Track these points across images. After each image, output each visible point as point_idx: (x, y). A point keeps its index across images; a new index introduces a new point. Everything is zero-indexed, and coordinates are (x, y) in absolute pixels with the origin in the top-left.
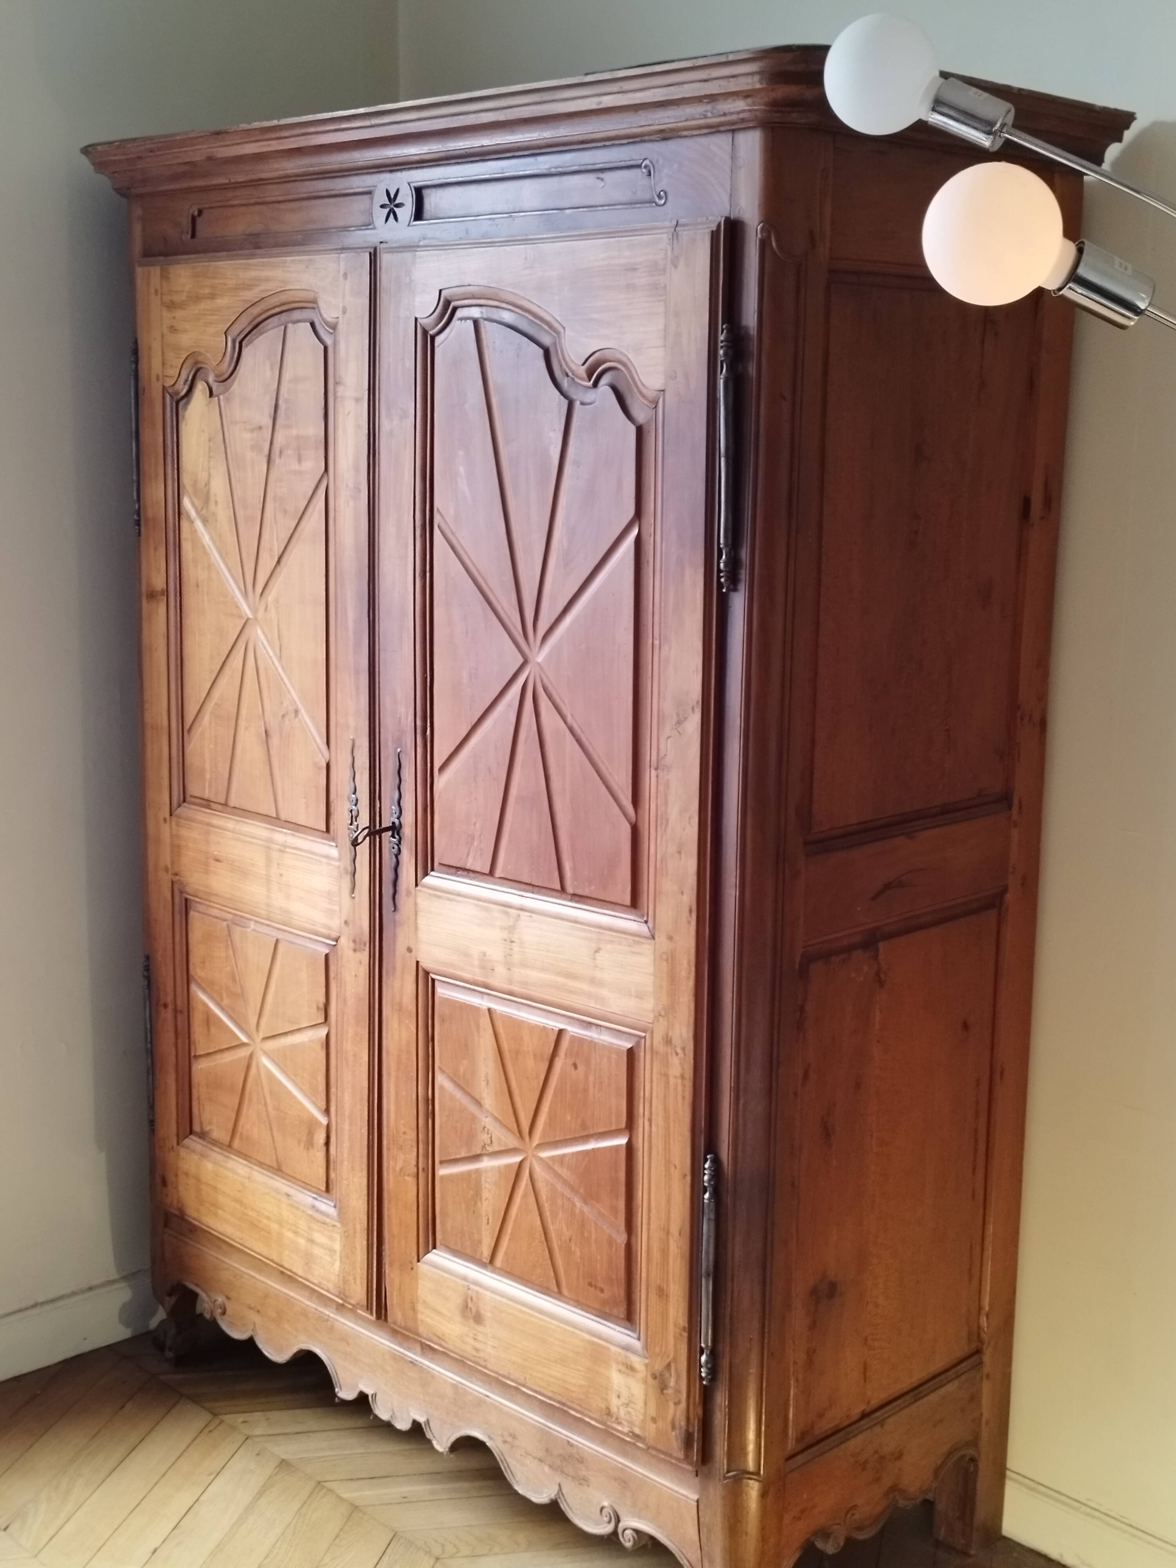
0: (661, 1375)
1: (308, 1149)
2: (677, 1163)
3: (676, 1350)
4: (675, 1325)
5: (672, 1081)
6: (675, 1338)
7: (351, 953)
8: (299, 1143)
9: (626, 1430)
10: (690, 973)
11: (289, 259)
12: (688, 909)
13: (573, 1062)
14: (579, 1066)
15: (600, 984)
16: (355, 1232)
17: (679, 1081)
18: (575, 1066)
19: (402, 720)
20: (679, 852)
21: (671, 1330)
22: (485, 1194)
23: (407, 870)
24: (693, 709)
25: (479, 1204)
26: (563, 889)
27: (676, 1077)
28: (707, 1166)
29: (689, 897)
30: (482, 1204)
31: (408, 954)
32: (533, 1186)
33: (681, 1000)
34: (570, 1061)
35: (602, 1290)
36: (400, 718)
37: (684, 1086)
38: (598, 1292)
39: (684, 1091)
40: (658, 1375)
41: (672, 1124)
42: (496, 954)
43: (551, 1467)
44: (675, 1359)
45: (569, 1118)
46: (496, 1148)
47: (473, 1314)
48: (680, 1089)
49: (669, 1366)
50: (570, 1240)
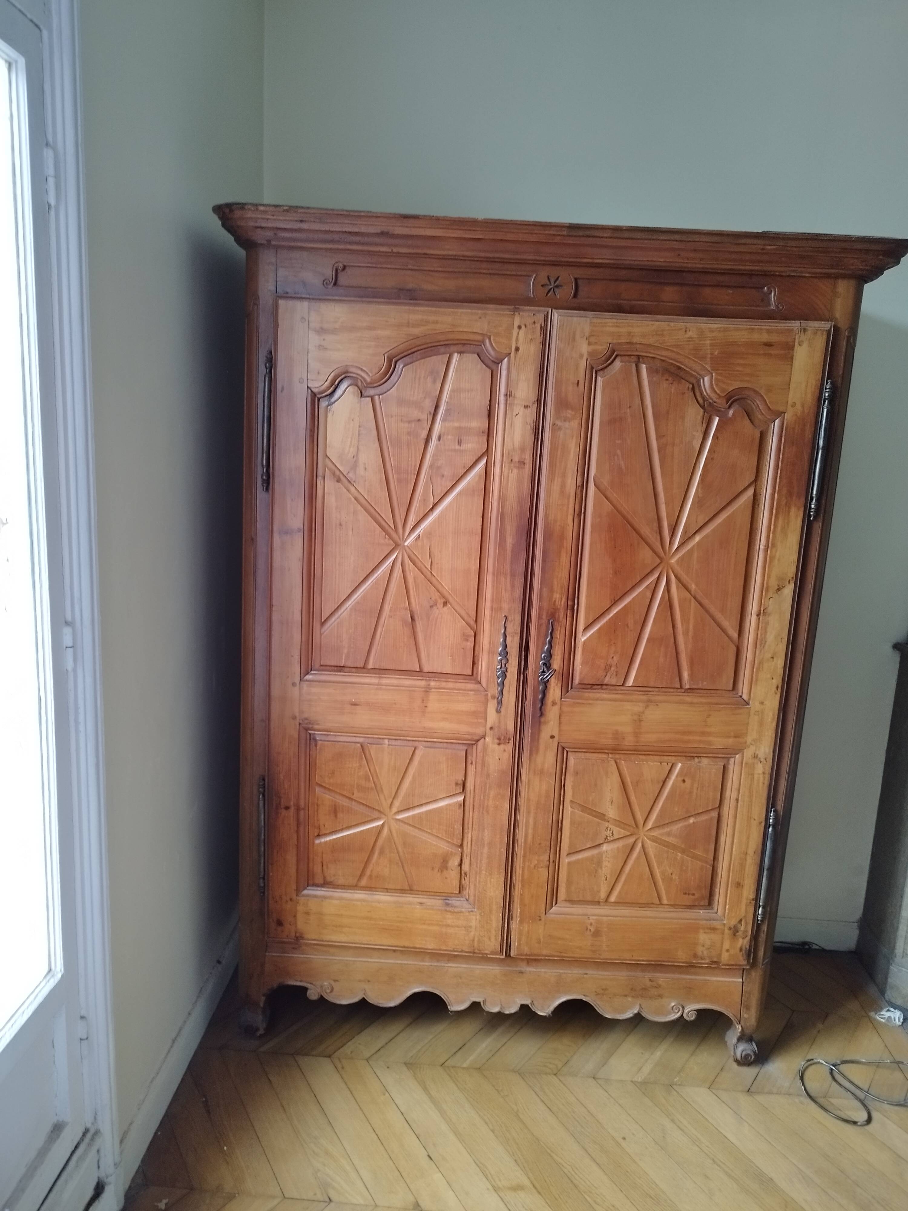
0: (735, 926)
1: (442, 871)
2: (756, 818)
3: (746, 911)
4: (747, 899)
5: (756, 776)
6: (747, 905)
7: (496, 746)
8: (433, 869)
9: (707, 961)
10: (773, 719)
11: (461, 310)
12: (776, 686)
13: (682, 779)
14: (686, 780)
15: (709, 734)
16: (491, 911)
17: (761, 776)
18: (684, 781)
19: (557, 602)
20: (773, 658)
21: (744, 902)
22: (605, 864)
23: (554, 690)
24: (789, 582)
25: (600, 870)
26: (681, 687)
27: (759, 774)
28: (772, 815)
29: (777, 681)
30: (602, 870)
31: (551, 740)
32: (644, 851)
33: (766, 734)
34: (680, 779)
35: (693, 894)
36: (555, 601)
37: (764, 777)
38: (692, 897)
39: (764, 780)
40: (732, 927)
41: (754, 799)
42: (628, 729)
43: (633, 997)
44: (745, 917)
45: (676, 810)
46: (616, 837)
47: (592, 933)
48: (761, 779)
49: (740, 921)
50: (672, 874)
